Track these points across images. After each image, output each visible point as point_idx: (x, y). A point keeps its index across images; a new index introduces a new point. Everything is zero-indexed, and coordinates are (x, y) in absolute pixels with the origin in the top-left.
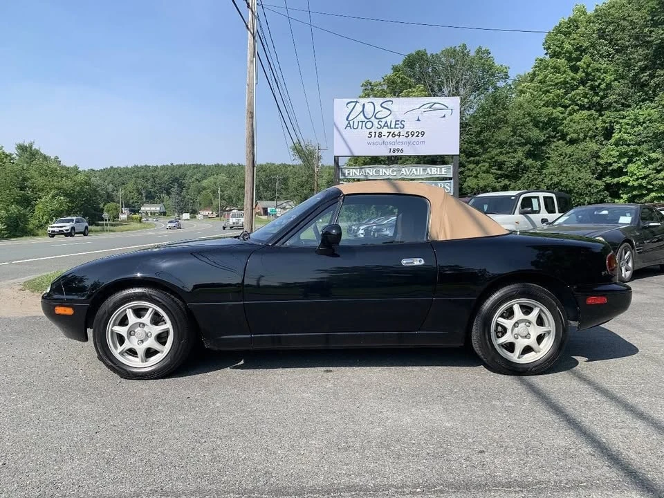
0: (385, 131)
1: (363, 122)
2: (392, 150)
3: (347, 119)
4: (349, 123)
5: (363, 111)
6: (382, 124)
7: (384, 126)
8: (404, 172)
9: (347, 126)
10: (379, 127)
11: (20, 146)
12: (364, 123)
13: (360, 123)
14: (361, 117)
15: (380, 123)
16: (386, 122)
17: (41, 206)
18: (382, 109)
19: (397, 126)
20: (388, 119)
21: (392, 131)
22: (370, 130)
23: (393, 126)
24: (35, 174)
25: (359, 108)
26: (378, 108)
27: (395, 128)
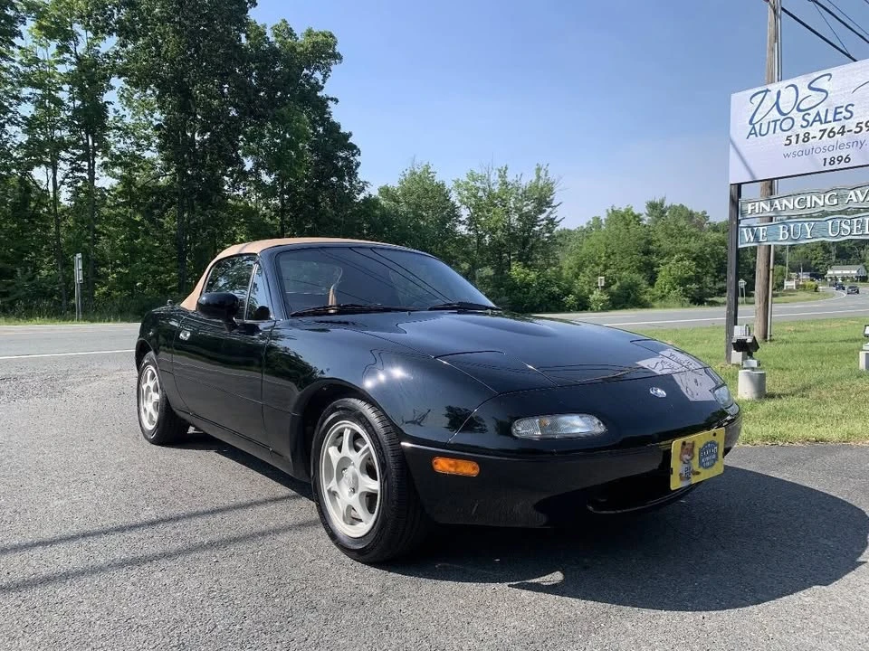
0: (815, 130)
1: (775, 121)
2: (828, 161)
3: (751, 122)
4: (754, 128)
5: (777, 103)
6: (810, 119)
7: (814, 121)
8: (854, 198)
9: (750, 134)
10: (805, 124)
11: (651, 203)
12: (778, 123)
13: (772, 125)
14: (775, 114)
15: (806, 117)
16: (818, 114)
17: (663, 273)
18: (813, 93)
19: (838, 117)
20: (822, 109)
21: (828, 127)
22: (789, 133)
23: (830, 118)
24: (661, 235)
25: (770, 100)
26: (804, 91)
27: (835, 120)
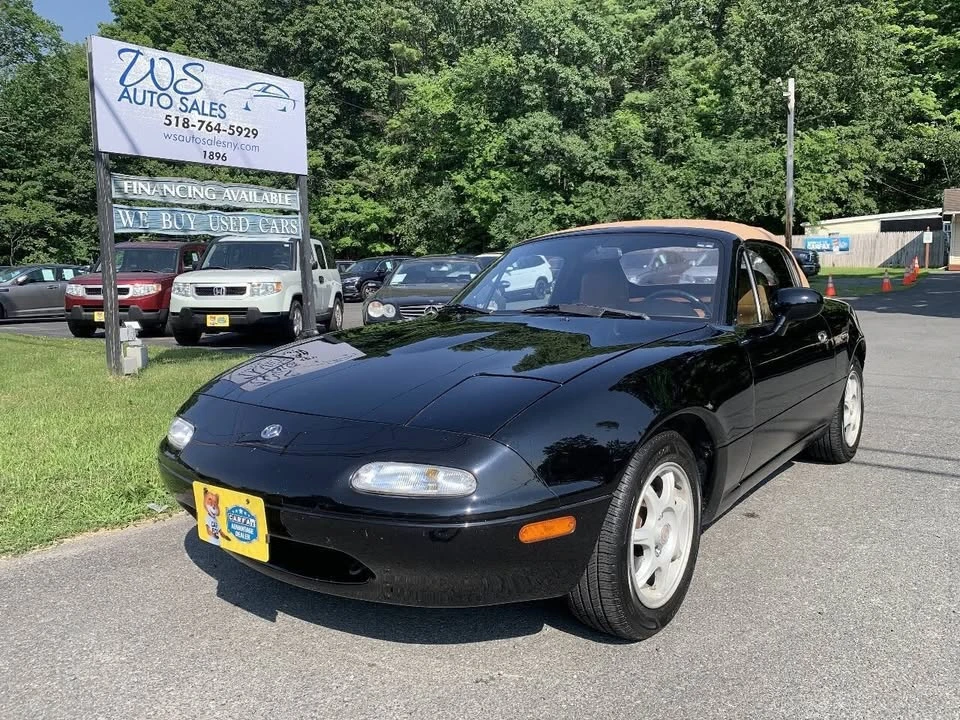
0: (194, 117)
1: (152, 93)
2: (208, 154)
3: (122, 81)
4: (126, 90)
5: (151, 72)
6: (189, 104)
7: (192, 109)
8: (229, 196)
9: (122, 97)
10: (184, 108)
12: (155, 96)
13: (148, 95)
15: (184, 101)
16: (195, 102)
18: (186, 76)
19: (214, 113)
20: (199, 97)
21: (207, 119)
22: (168, 112)
23: (207, 111)
25: (143, 65)
26: (179, 74)
27: (211, 115)
